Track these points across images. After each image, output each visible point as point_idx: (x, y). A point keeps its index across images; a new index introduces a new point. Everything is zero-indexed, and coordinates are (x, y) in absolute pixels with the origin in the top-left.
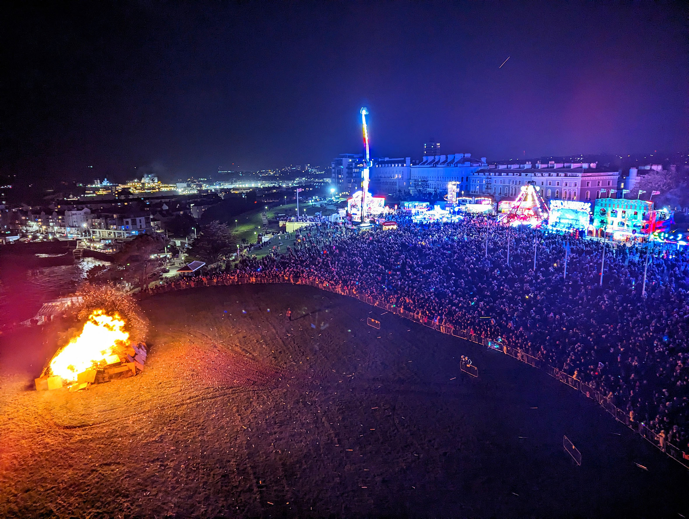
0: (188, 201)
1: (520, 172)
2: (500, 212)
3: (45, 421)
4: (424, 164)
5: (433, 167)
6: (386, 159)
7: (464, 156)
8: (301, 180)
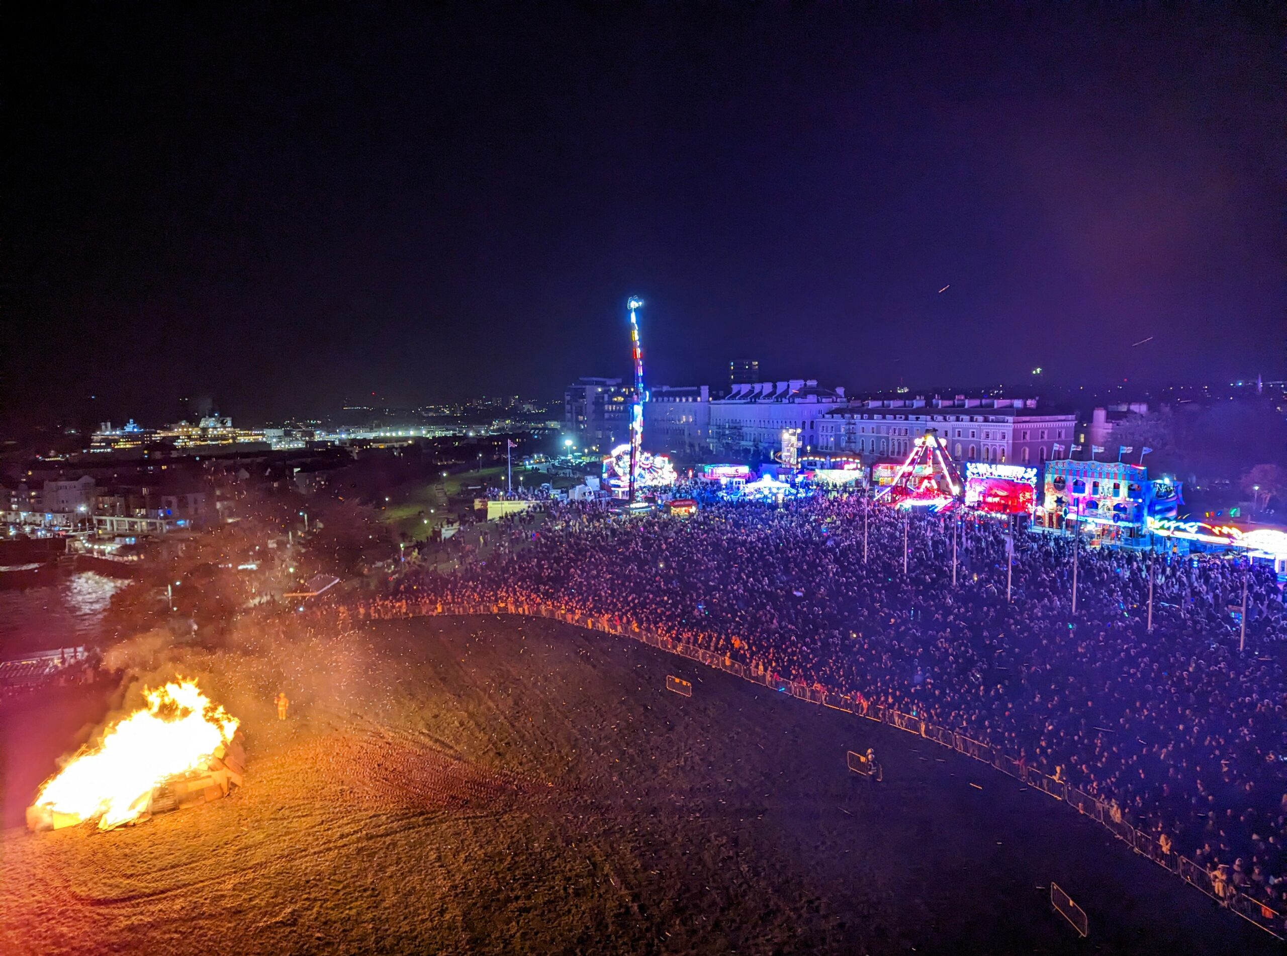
0: (288, 462)
1: (905, 412)
2: (877, 483)
3: (53, 891)
4: (733, 397)
5: (751, 403)
6: (665, 388)
7: (805, 385)
8: (502, 424)
